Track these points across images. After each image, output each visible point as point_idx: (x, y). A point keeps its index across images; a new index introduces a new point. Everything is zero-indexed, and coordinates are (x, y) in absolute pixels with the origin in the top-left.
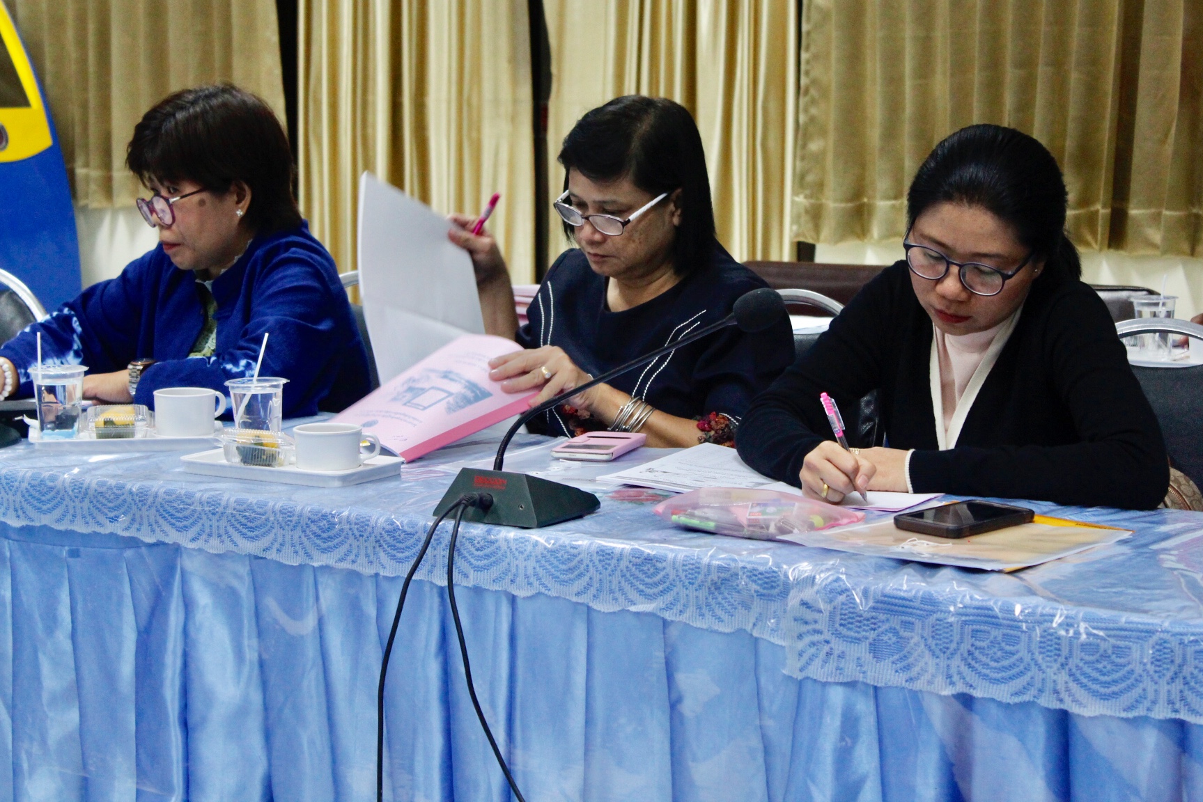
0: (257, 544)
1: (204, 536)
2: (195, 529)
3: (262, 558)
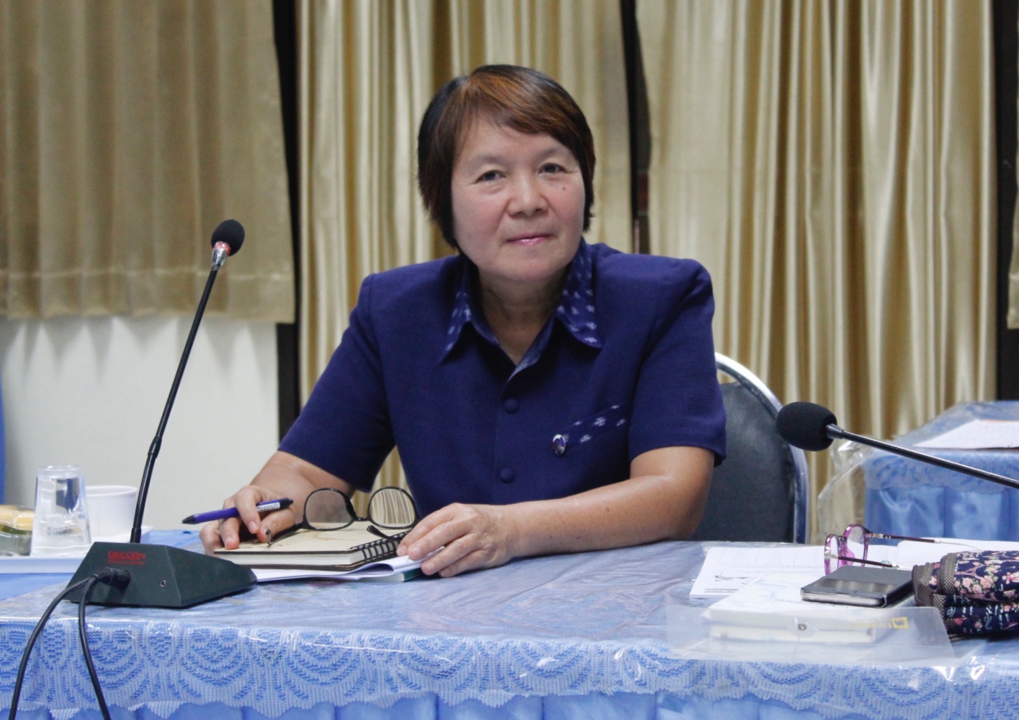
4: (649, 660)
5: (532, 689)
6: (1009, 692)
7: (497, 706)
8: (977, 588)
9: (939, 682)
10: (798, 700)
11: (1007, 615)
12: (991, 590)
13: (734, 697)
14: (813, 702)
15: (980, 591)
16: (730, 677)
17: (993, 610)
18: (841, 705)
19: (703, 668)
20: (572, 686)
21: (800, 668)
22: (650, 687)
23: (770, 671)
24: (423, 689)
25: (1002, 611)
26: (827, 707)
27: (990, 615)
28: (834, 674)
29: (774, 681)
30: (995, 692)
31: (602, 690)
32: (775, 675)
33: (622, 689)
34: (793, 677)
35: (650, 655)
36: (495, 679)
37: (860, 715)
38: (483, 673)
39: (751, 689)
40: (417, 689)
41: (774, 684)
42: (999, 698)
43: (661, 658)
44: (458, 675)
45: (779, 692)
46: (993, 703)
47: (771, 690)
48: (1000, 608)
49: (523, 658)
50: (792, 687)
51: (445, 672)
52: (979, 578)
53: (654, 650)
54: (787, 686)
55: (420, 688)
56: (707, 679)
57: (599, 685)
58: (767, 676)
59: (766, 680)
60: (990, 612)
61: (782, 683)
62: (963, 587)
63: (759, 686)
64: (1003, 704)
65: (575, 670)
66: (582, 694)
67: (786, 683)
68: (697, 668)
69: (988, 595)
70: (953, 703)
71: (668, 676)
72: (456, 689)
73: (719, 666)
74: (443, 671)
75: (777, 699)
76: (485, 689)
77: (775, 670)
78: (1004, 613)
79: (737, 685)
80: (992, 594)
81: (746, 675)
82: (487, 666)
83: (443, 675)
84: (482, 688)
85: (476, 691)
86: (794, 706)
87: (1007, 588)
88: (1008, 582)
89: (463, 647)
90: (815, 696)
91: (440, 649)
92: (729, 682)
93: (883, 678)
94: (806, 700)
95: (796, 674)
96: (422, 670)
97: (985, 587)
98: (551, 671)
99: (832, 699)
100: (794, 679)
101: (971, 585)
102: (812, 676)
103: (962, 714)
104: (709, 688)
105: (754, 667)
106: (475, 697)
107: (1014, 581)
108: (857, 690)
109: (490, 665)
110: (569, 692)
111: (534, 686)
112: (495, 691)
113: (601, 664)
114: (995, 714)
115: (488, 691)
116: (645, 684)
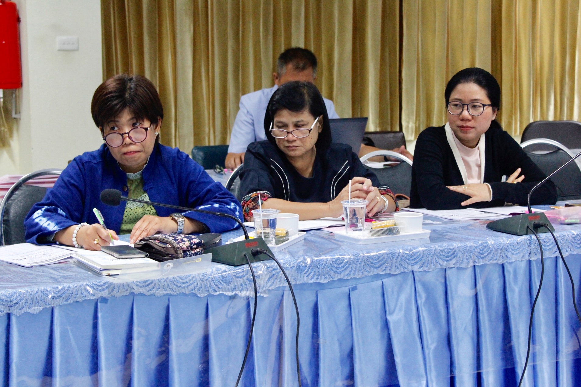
0: (450, 262)
1: (425, 265)
2: (421, 262)
3: (453, 268)
4: (95, 287)
5: (50, 304)
6: (217, 278)
7: (37, 313)
8: (185, 246)
9: (195, 278)
10: (148, 292)
11: (194, 254)
12: (189, 246)
13: (126, 295)
14: (153, 292)
15: (186, 247)
16: (124, 288)
17: (189, 253)
18: (162, 291)
19: (114, 286)
20: (65, 301)
21: (148, 281)
22: (96, 296)
23: (138, 283)
24: (5, 312)
25: (192, 253)
26: (158, 293)
27: (189, 255)
28: (160, 281)
29: (139, 287)
30: (212, 279)
31: (77, 300)
32: (140, 284)
33: (86, 298)
34: (146, 284)
35: (94, 285)
36: (35, 303)
37: (169, 294)
38: (30, 301)
39: (133, 291)
40: (2, 312)
41: (140, 288)
42: (214, 280)
43: (99, 285)
44: (20, 304)
45: (142, 290)
46: (212, 282)
47: (139, 290)
48: (191, 252)
49: (46, 293)
50: (145, 288)
51: (15, 304)
52: (184, 243)
53: (95, 283)
54: (144, 288)
55: (3, 312)
56: (116, 290)
57: (76, 299)
58: (137, 286)
59: (137, 287)
60: (189, 254)
61: (142, 287)
62: (180, 246)
63: (135, 290)
64: (215, 282)
65: (67, 294)
66: (70, 303)
67: (144, 287)
68: (112, 286)
69: (188, 248)
70: (199, 285)
71: (102, 291)
72: (19, 309)
73: (120, 284)
74: (14, 303)
75: (141, 293)
76: (31, 307)
77: (139, 283)
78: (193, 253)
79: (127, 290)
80: (189, 248)
81: (130, 286)
82: (32, 298)
83: (14, 305)
84: (30, 307)
85: (27, 309)
86: (147, 295)
87: (194, 245)
88: (194, 243)
89: (21, 293)
90: (154, 290)
91: (11, 295)
92: (124, 290)
93: (176, 280)
94: (151, 291)
95: (147, 283)
96: (4, 304)
97: (187, 245)
98: (57, 297)
99: (159, 290)
100: (147, 285)
101: (183, 246)
102: (152, 283)
103: (202, 288)
104: (117, 293)
105: (133, 283)
106: (27, 311)
107: (195, 242)
108: (168, 286)
109: (33, 298)
110: (65, 303)
111: (51, 303)
112: (35, 308)
113: (77, 291)
114: (213, 286)
115: (32, 308)
116: (94, 295)
